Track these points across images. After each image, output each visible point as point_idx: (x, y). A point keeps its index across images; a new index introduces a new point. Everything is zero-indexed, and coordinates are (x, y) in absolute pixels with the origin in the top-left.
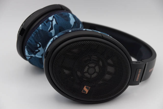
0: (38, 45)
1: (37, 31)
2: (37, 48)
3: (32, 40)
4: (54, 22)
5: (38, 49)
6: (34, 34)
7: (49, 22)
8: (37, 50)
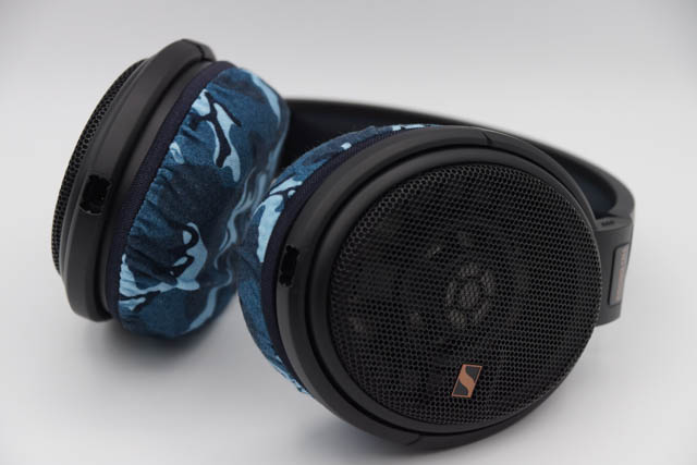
0: (187, 236)
1: (167, 173)
2: (181, 250)
3: (153, 218)
4: (225, 122)
5: (186, 255)
6: (155, 191)
7: (202, 124)
8: (183, 261)
